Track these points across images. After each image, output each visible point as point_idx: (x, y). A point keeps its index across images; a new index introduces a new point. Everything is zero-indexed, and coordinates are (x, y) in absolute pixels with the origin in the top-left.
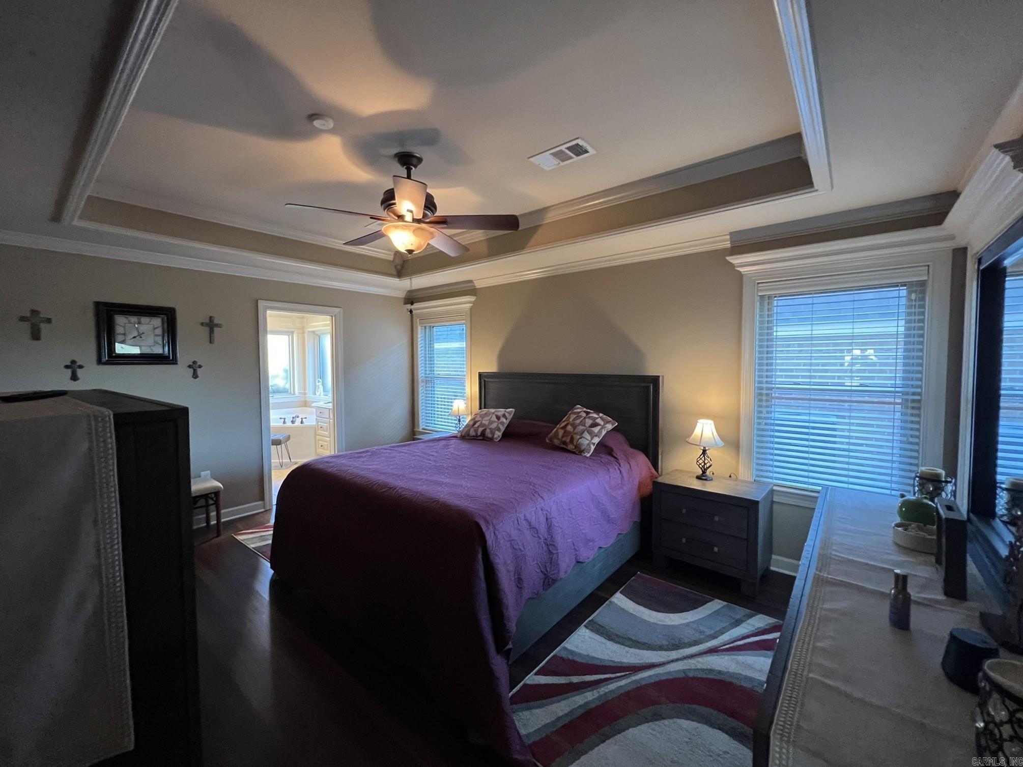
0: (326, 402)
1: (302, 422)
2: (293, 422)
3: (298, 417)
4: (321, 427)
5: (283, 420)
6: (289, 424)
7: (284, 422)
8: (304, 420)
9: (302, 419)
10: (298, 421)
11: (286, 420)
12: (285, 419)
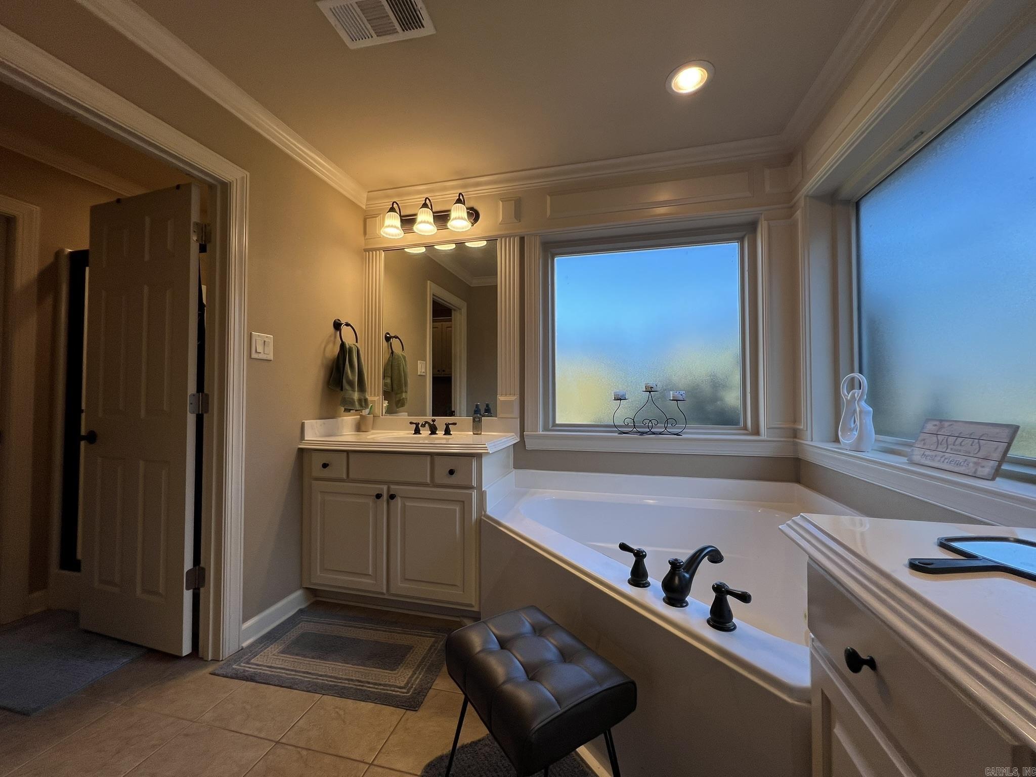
1: (720, 617)
2: (673, 593)
5: (632, 558)
7: (638, 578)
8: (731, 601)
11: (646, 565)
12: (640, 556)
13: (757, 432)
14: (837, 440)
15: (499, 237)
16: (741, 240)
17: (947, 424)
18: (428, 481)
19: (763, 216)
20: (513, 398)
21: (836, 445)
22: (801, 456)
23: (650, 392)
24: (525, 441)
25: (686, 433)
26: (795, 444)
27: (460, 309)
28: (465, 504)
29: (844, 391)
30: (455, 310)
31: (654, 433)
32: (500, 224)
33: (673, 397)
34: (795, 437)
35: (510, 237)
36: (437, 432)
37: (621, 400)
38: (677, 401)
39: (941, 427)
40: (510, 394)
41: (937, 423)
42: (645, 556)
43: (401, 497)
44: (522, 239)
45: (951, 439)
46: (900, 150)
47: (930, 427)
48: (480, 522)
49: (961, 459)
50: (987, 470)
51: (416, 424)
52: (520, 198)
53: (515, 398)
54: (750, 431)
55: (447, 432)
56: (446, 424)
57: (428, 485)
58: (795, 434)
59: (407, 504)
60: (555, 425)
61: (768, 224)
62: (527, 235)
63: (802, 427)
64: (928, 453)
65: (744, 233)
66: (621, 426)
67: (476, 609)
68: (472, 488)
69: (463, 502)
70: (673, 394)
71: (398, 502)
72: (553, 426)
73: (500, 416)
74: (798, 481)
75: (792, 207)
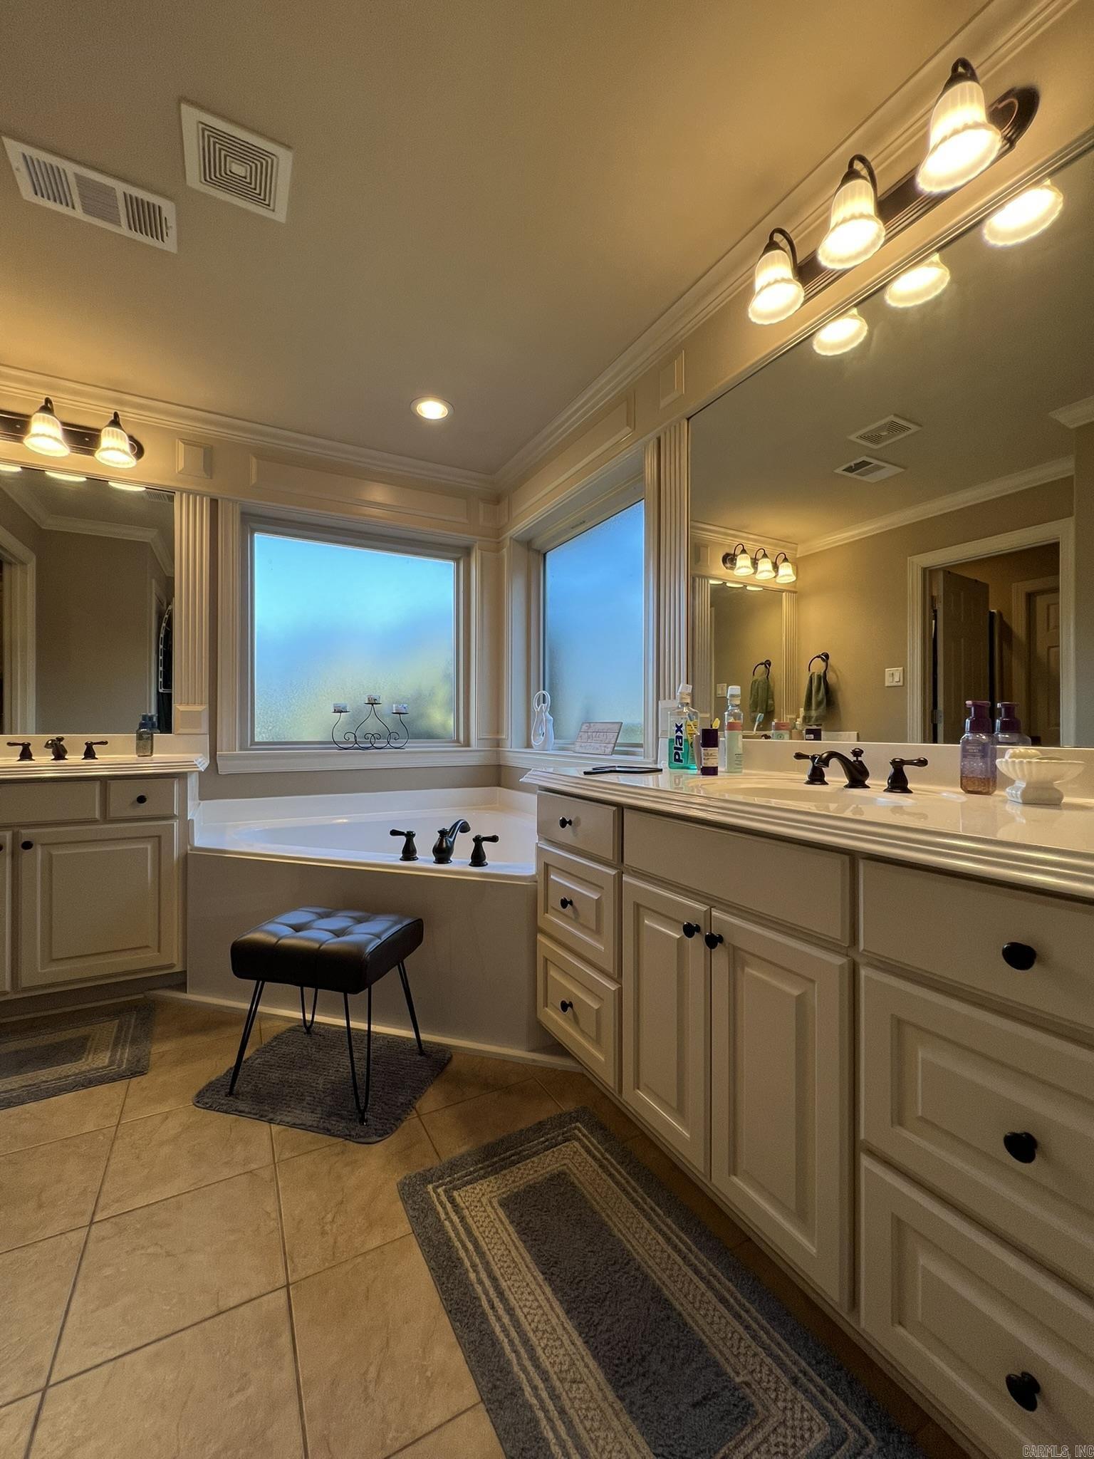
0: (589, 769)
1: (478, 858)
2: (442, 854)
3: (465, 828)
4: (565, 903)
5: (403, 839)
6: (425, 860)
7: (409, 853)
8: (485, 844)
9: (478, 840)
10: (463, 847)
11: (416, 841)
12: (410, 836)
13: (467, 744)
14: (529, 745)
15: (178, 491)
16: (457, 560)
17: (592, 724)
18: (97, 817)
19: (477, 544)
20: (198, 708)
21: (528, 750)
22: (502, 763)
23: (372, 704)
24: (217, 764)
25: (408, 747)
26: (498, 753)
27: (23, 563)
28: (160, 841)
29: (535, 703)
30: (10, 564)
31: (377, 748)
32: (179, 473)
33: (396, 710)
34: (498, 746)
35: (195, 494)
36: (66, 757)
37: (341, 712)
38: (399, 714)
39: (590, 727)
40: (195, 704)
41: (588, 725)
42: (414, 835)
43: (42, 845)
44: (214, 503)
45: (594, 734)
46: (572, 528)
47: (584, 728)
48: (185, 858)
49: (598, 745)
50: (609, 750)
51: (23, 744)
52: (212, 447)
53: (203, 708)
54: (462, 742)
55: (89, 754)
56: (86, 744)
57: (97, 821)
58: (498, 743)
59: (55, 852)
60: (253, 743)
61: (482, 553)
62: (222, 498)
63: (504, 737)
64: (583, 744)
65: (459, 555)
66: (342, 743)
67: (178, 969)
68: (172, 817)
69: (159, 837)
70: (396, 707)
71: (39, 851)
72: (251, 745)
73: (179, 732)
74: (499, 785)
75: (499, 543)
